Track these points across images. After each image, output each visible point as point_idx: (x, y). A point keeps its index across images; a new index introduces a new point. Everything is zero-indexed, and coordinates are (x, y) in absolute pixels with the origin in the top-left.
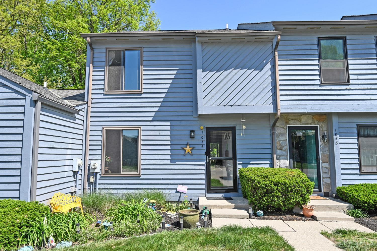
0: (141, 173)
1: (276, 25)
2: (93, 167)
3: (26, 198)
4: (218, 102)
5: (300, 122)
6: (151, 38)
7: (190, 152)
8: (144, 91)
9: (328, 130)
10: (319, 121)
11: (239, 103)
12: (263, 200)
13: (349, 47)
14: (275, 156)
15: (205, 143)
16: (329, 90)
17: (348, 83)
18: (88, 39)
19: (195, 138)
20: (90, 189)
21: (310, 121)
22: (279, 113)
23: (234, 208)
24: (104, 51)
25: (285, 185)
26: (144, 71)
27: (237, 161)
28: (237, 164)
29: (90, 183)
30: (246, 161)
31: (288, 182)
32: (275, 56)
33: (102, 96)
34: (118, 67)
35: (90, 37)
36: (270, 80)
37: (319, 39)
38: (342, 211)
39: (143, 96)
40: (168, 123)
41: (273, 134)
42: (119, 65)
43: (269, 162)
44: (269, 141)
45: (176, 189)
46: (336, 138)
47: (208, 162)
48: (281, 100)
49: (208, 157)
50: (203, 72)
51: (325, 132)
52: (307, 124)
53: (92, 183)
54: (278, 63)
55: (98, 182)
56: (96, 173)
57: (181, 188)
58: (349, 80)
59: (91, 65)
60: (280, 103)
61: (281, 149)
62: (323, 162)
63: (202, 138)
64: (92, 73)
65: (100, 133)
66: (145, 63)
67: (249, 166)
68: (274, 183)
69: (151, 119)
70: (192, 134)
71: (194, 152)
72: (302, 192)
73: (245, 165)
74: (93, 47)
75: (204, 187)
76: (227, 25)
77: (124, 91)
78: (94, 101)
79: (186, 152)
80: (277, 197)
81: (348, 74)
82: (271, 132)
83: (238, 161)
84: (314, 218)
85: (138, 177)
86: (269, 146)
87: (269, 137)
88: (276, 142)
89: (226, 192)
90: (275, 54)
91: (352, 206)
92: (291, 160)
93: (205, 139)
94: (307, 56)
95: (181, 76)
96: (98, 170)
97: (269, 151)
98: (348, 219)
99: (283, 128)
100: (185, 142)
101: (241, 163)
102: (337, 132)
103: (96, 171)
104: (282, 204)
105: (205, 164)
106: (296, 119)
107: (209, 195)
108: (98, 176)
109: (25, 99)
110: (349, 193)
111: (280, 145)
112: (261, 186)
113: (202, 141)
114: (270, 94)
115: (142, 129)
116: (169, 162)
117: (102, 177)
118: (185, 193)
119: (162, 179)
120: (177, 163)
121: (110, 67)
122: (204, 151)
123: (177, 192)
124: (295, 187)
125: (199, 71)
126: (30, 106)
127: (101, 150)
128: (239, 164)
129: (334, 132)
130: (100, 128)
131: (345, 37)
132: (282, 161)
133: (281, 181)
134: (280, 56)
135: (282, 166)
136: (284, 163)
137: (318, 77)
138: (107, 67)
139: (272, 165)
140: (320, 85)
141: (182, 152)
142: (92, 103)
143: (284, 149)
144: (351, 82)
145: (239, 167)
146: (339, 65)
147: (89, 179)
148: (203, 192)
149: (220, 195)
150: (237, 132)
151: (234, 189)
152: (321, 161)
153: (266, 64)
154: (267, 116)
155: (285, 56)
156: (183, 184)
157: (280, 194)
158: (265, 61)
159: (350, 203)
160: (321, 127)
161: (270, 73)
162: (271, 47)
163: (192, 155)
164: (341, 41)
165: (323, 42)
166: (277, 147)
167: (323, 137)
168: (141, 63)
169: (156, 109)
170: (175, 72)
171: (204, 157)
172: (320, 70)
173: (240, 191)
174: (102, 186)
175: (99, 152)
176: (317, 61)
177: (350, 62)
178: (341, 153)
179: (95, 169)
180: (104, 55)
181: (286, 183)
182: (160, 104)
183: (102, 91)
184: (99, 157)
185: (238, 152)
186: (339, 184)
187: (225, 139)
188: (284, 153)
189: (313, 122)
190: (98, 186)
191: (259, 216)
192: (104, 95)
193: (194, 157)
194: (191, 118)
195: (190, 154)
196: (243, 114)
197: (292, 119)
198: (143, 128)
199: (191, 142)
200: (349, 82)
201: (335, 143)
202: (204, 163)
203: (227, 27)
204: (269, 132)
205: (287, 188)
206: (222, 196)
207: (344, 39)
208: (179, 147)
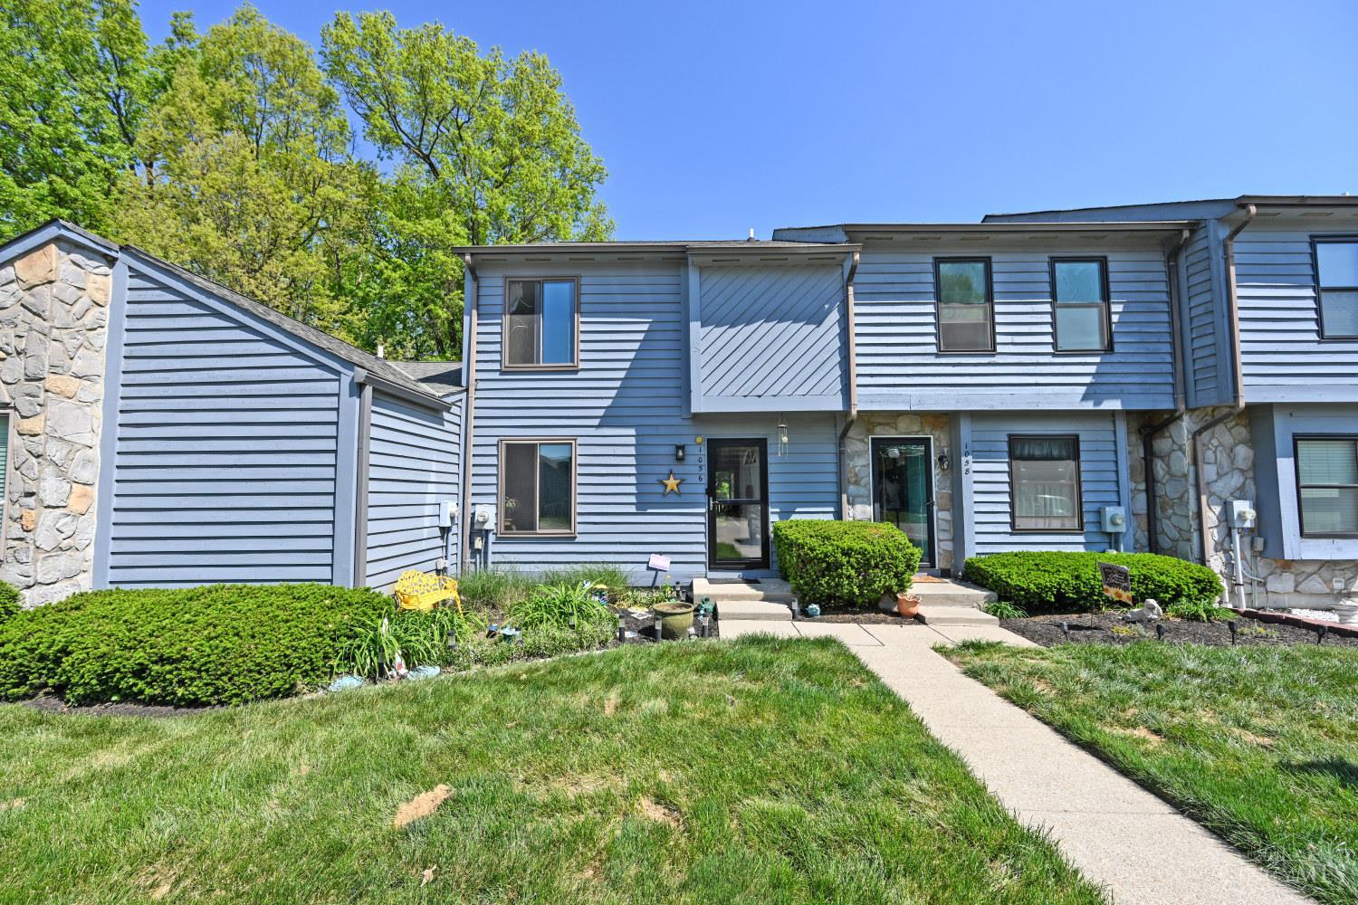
0: (577, 531)
1: (852, 231)
2: (481, 519)
3: (345, 581)
4: (732, 389)
5: (896, 429)
6: (597, 257)
7: (676, 489)
8: (582, 365)
9: (950, 446)
10: (934, 427)
11: (774, 390)
12: (820, 584)
13: (996, 278)
14: (844, 497)
15: (705, 471)
16: (954, 365)
17: (993, 351)
18: (468, 258)
19: (686, 462)
20: (475, 563)
21: (916, 428)
22: (854, 412)
23: (764, 600)
24: (500, 282)
25: (864, 555)
26: (582, 324)
27: (770, 507)
29: (475, 552)
30: (787, 508)
31: (869, 548)
32: (847, 296)
33: (496, 375)
34: (529, 316)
35: (472, 254)
36: (837, 344)
37: (938, 261)
38: (975, 605)
39: (581, 375)
40: (632, 431)
41: (841, 454)
42: (532, 312)
43: (832, 509)
44: (833, 468)
45: (648, 563)
46: (967, 462)
47: (711, 509)
48: (858, 386)
49: (711, 498)
50: (702, 326)
51: (946, 450)
52: (909, 434)
53: (479, 551)
54: (853, 309)
55: (491, 548)
56: (487, 532)
57: (656, 561)
58: (994, 344)
59: (474, 312)
60: (856, 392)
61: (857, 483)
62: (939, 510)
63: (700, 460)
64: (475, 329)
65: (493, 450)
66: (584, 308)
67: (794, 517)
68: (843, 550)
69: (596, 422)
70: (680, 454)
71: (684, 489)
72: (897, 567)
73: (785, 514)
74: (478, 274)
75: (703, 558)
76: (752, 230)
77: (542, 364)
78: (481, 385)
79: (669, 489)
80: (849, 577)
81: (994, 334)
82: (838, 449)
83: (772, 508)
84: (919, 619)
85: (571, 540)
86: (833, 478)
87: (832, 459)
88: (848, 469)
89: (746, 569)
90: (847, 291)
91: (995, 595)
92: (877, 505)
93: (705, 462)
94: (912, 296)
95: (659, 336)
96: (490, 525)
97: (833, 488)
98: (988, 622)
99: (863, 441)
100: (665, 470)
101: (778, 510)
102: (969, 449)
103: (487, 527)
104: (856, 591)
105: (705, 513)
106: (888, 424)
107: (713, 575)
108: (492, 538)
109: (339, 380)
110: (990, 569)
111: (856, 475)
112: (815, 557)
113: (700, 467)
114: (837, 372)
115: (578, 442)
116: (633, 509)
117: (498, 538)
118: (666, 571)
119: (621, 543)
120: (649, 511)
121: (516, 317)
122: (703, 488)
123: (649, 568)
124: (883, 559)
125: (695, 326)
126: (351, 396)
127: (497, 484)
128: (773, 513)
129: (963, 450)
130: (494, 441)
131: (990, 258)
132: (859, 507)
133: (856, 546)
134: (858, 296)
135: (858, 517)
136: (862, 511)
137: (932, 339)
138: (508, 316)
139: (839, 515)
140: (937, 355)
141: (660, 489)
142: (476, 390)
143: (863, 482)
144: (999, 349)
145: (773, 518)
146: (975, 315)
147: (472, 543)
148: (702, 568)
149: (735, 575)
150: (770, 450)
151: (763, 563)
152: (935, 508)
153: (830, 311)
154: (832, 415)
155: (867, 296)
156: (661, 553)
157: (853, 572)
158: (827, 306)
159: (991, 590)
160: (935, 439)
161: (836, 330)
162: (840, 278)
163: (679, 494)
164: (981, 266)
165: (944, 268)
166: (848, 479)
167: (941, 459)
168: (576, 307)
169: (608, 403)
170: (645, 327)
171: (704, 499)
172: (937, 325)
173: (775, 567)
174: (498, 558)
175: (493, 489)
176: (932, 306)
177: (998, 308)
178: (975, 492)
179: (484, 523)
180: (500, 291)
181: (866, 550)
182: (616, 391)
183: (497, 366)
184: (493, 499)
185: (771, 488)
186: (971, 552)
187: (747, 463)
188: (862, 491)
189: (922, 430)
190: (491, 558)
191: (812, 616)
192: (502, 373)
193: (684, 499)
194: (678, 421)
195: (676, 493)
196: (782, 413)
197: (880, 424)
198: (580, 441)
199: (677, 469)
200: (995, 350)
201: (963, 472)
202: (703, 510)
203: (752, 236)
204: (832, 448)
205: (868, 560)
206: (739, 576)
207: (987, 261)
208: (653, 479)
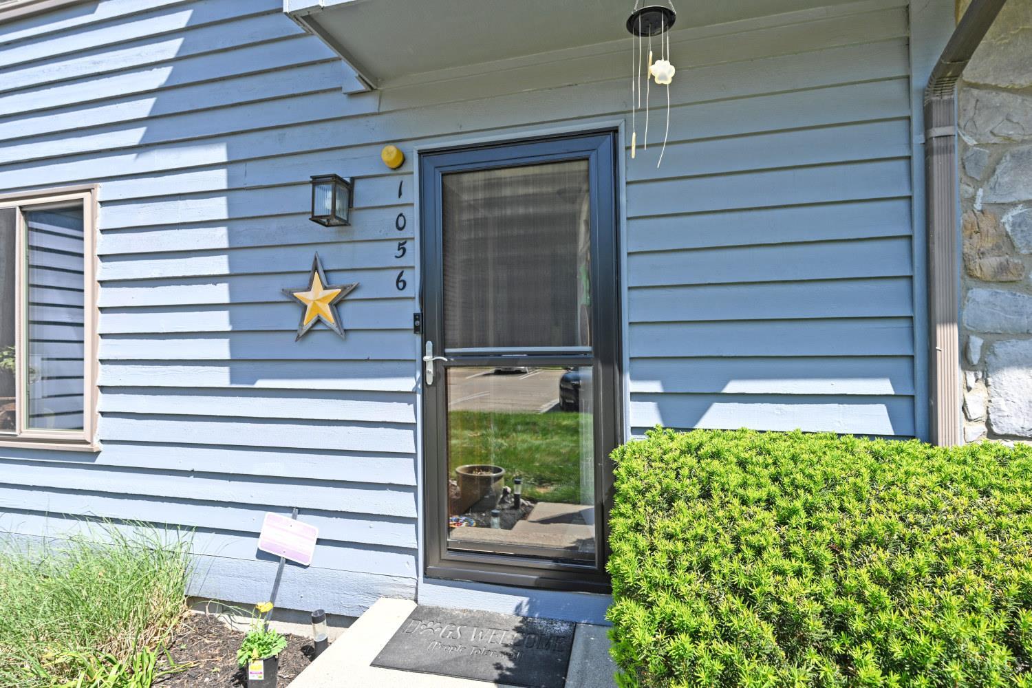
0: (98, 434)
7: (329, 316)
14: (947, 338)
15: (413, 256)
19: (357, 232)
27: (627, 378)
28: (627, 397)
30: (693, 378)
40: (218, 153)
41: (926, 156)
43: (884, 387)
44: (895, 219)
47: (430, 381)
49: (429, 344)
61: (1007, 278)
63: (401, 224)
67: (718, 417)
69: (134, 136)
71: (351, 316)
73: (684, 402)
75: (406, 536)
79: (309, 318)
82: (918, 139)
83: (635, 378)
85: (85, 458)
88: (962, 218)
93: (413, 228)
100: (304, 260)
101: (655, 387)
105: (414, 393)
107: (435, 594)
111: (1005, 244)
113: (402, 247)
115: (98, 196)
116: (221, 377)
118: (305, 567)
120: (261, 384)
122: (408, 311)
123: (261, 553)
128: (637, 396)
135: (1012, 422)
139: (918, 414)
141: (287, 318)
145: (640, 415)
148: (407, 567)
150: (628, 166)
156: (291, 511)
163: (342, 333)
166: (965, 259)
169: (161, 78)
185: (633, 310)
193: (357, 347)
195: (331, 330)
198: (103, 191)
199: (337, 254)
202: (408, 384)
204: (891, 139)
206: (519, 607)
208: (273, 288)
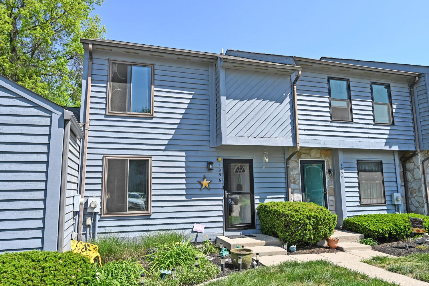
0: (152, 211)
1: (297, 60)
2: (93, 206)
4: (242, 133)
5: (310, 156)
7: (207, 186)
8: (155, 115)
9: (333, 165)
10: (326, 156)
11: (262, 135)
12: (296, 235)
13: (352, 88)
14: (290, 190)
15: (222, 176)
16: (337, 127)
17: (352, 122)
18: (90, 46)
19: (213, 171)
20: (86, 234)
21: (318, 156)
22: (298, 147)
23: (266, 245)
24: (106, 63)
25: (316, 218)
26: (156, 92)
27: (255, 196)
28: (255, 199)
29: (86, 227)
30: (263, 196)
31: (318, 215)
32: (294, 90)
33: (102, 117)
34: (124, 84)
35: (93, 44)
36: (289, 113)
37: (329, 78)
38: (356, 241)
39: (154, 120)
40: (183, 154)
41: (287, 168)
42: (125, 81)
43: (283, 196)
44: (283, 175)
45: (192, 229)
46: (342, 172)
47: (226, 197)
48: (300, 134)
49: (226, 191)
50: (227, 99)
51: (331, 167)
52: (316, 158)
53: (89, 226)
54: (297, 97)
55: (98, 224)
56: (95, 214)
57: (198, 228)
58: (352, 118)
59: (90, 79)
60: (299, 137)
61: (294, 183)
62: (329, 196)
63: (220, 170)
64: (90, 89)
65: (100, 163)
66: (156, 82)
67: (266, 201)
68: (307, 216)
69: (163, 148)
70: (211, 166)
71: (211, 186)
72: (330, 224)
73: (262, 199)
74: (93, 56)
75: (221, 225)
77: (131, 113)
78: (93, 123)
79: (203, 187)
80: (309, 230)
81: (352, 114)
82: (286, 166)
83: (256, 196)
85: (148, 217)
86: (283, 180)
87: (283, 170)
88: (290, 175)
89: (244, 229)
90: (294, 88)
91: (363, 235)
92: (303, 194)
93: (222, 171)
94: (318, 93)
95: (198, 102)
96: (97, 210)
97: (284, 185)
98: (367, 248)
99: (296, 161)
100: (202, 176)
101: (259, 197)
102: (343, 167)
103: (95, 210)
104: (312, 237)
105: (223, 199)
106: (306, 154)
107: (227, 234)
108: (98, 217)
109: (51, 117)
110: (360, 223)
111: (294, 179)
113: (220, 174)
114: (290, 127)
115: (153, 159)
116: (184, 198)
117: (101, 218)
118: (202, 233)
119: (177, 218)
120: (193, 199)
121: (116, 84)
122: (221, 186)
123: (193, 232)
124: (324, 220)
126: (59, 127)
127: (102, 184)
128: (256, 199)
129: (340, 167)
130: (101, 157)
131: (349, 79)
132: (295, 195)
134: (299, 91)
135: (295, 200)
136: (296, 197)
137: (328, 114)
138: (111, 83)
139: (287, 199)
140: (331, 122)
141: (199, 186)
142: (89, 125)
143: (297, 183)
144: (355, 121)
145: (257, 201)
146: (344, 104)
147: (84, 221)
148: (221, 230)
149: (238, 233)
150: (255, 165)
152: (328, 195)
153: (286, 97)
154: (284, 149)
155: (303, 91)
156: (199, 223)
157: (311, 227)
158: (284, 94)
159: (362, 233)
160: (327, 161)
161: (289, 107)
162: (289, 81)
163: (209, 189)
164: (345, 83)
165: (332, 81)
166: (291, 180)
167: (329, 171)
168: (152, 82)
169: (170, 137)
170: (190, 96)
171: (222, 191)
172: (330, 108)
173: (258, 227)
174: (102, 230)
175: (99, 187)
176: (328, 99)
177: (353, 102)
178: (346, 187)
179: (94, 208)
180: (106, 68)
181: (317, 216)
182: (174, 131)
183: (103, 112)
184: (99, 193)
185: (255, 186)
186: (346, 216)
188: (297, 187)
189: (321, 157)
190: (98, 230)
191: (293, 252)
192: (106, 116)
193: (212, 192)
194: (208, 149)
195: (208, 189)
196: (265, 146)
197: (303, 153)
198: (154, 158)
199: (208, 175)
200: (353, 121)
201: (341, 177)
202: (222, 198)
204: (283, 165)
205: (318, 221)
206: (241, 233)
207: (348, 81)
208: (195, 181)
